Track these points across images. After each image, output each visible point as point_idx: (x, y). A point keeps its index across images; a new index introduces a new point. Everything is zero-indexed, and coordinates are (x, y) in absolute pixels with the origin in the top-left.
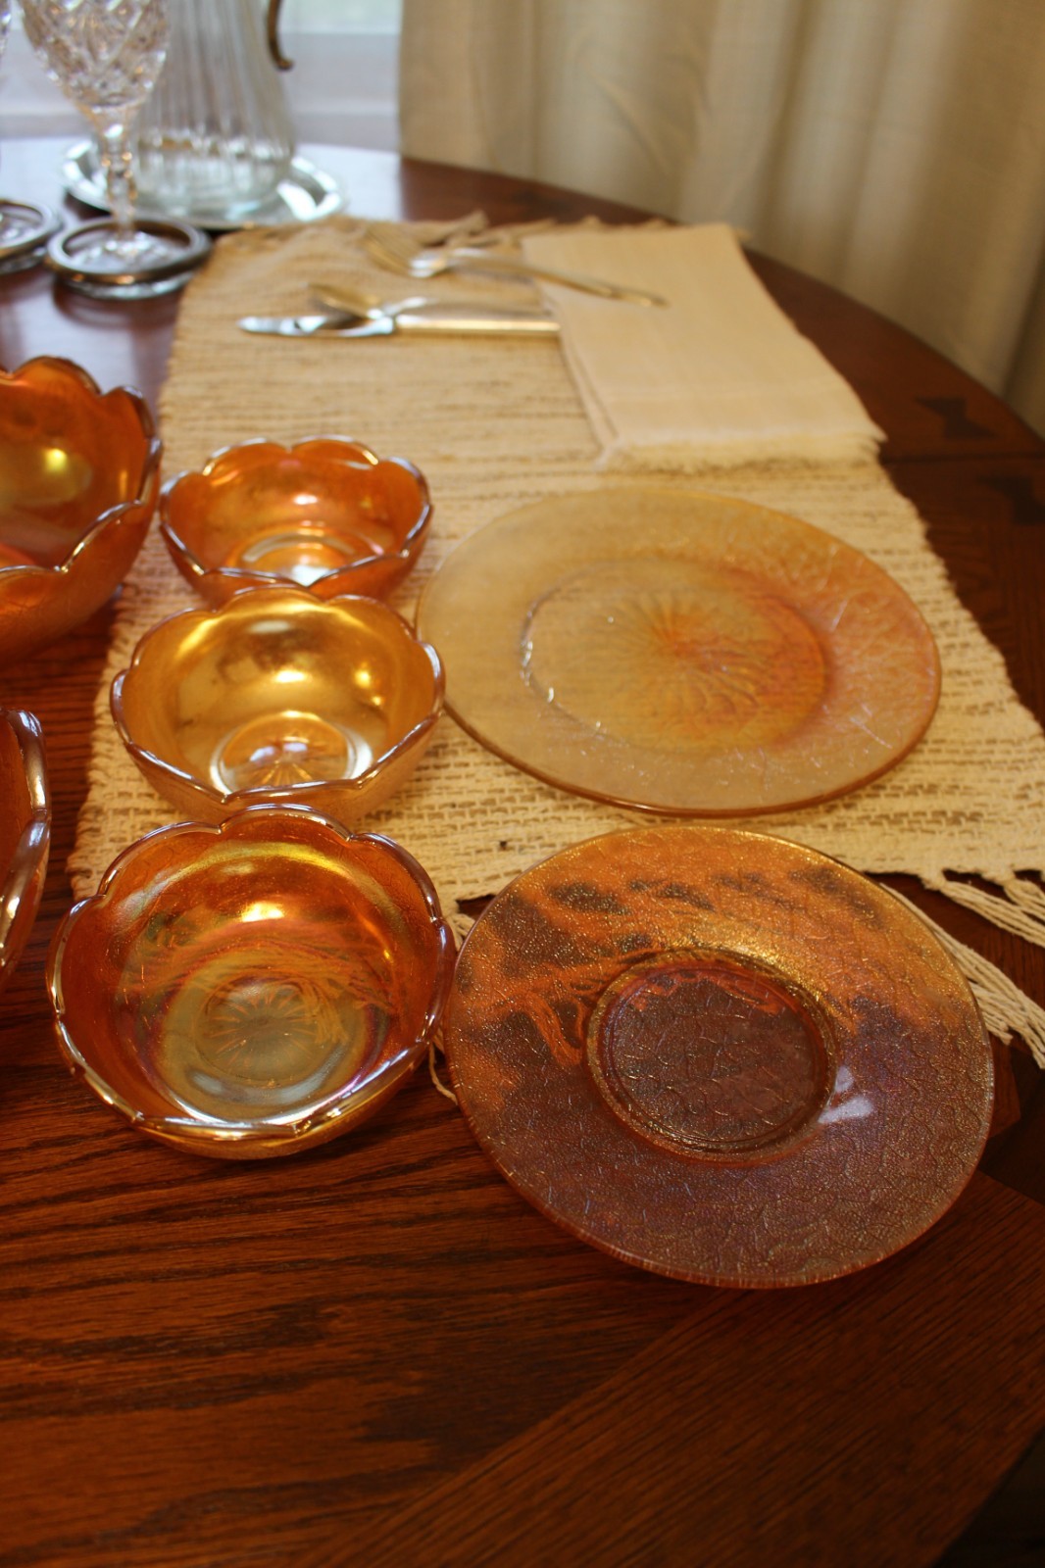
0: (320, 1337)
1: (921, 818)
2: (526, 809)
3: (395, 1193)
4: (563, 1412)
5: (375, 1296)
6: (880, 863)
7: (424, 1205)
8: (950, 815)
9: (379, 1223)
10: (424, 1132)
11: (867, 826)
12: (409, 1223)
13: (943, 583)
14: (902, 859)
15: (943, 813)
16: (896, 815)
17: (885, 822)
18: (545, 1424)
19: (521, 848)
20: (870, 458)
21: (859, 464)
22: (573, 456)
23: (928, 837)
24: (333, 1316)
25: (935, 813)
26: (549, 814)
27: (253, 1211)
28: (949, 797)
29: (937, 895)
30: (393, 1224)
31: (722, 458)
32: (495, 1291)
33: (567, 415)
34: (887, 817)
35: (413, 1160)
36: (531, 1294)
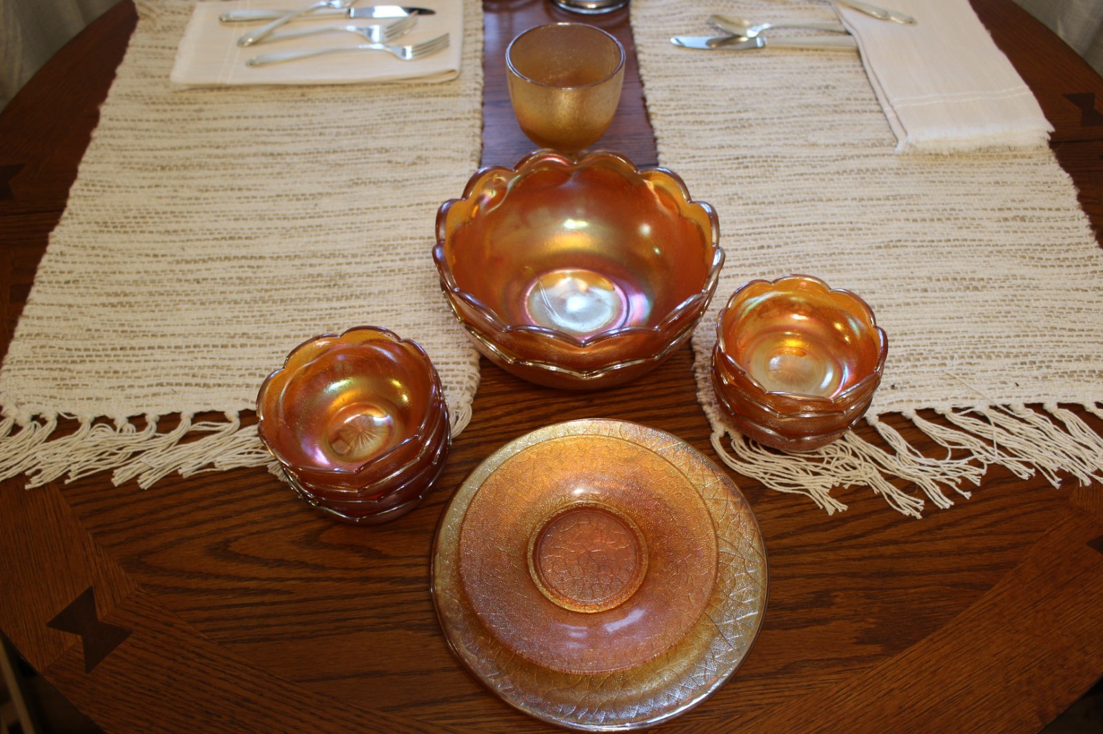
0: (833, 604)
1: (1083, 374)
2: (898, 367)
3: (852, 547)
4: (930, 637)
5: (852, 589)
6: (1065, 399)
7: (865, 552)
8: (1097, 372)
9: (848, 559)
10: (861, 521)
11: (1057, 378)
12: (860, 559)
13: (1089, 231)
14: (1075, 396)
15: (1094, 371)
16: (1071, 372)
17: (1066, 376)
18: (923, 641)
19: (902, 388)
20: (1046, 145)
21: (1040, 147)
22: (880, 143)
23: (1087, 384)
24: (836, 596)
25: (1090, 371)
26: (910, 370)
27: (796, 553)
28: (1096, 362)
29: (1092, 415)
30: (854, 560)
31: (963, 146)
32: (899, 589)
33: (871, 111)
34: (1066, 373)
35: (857, 533)
36: (913, 591)
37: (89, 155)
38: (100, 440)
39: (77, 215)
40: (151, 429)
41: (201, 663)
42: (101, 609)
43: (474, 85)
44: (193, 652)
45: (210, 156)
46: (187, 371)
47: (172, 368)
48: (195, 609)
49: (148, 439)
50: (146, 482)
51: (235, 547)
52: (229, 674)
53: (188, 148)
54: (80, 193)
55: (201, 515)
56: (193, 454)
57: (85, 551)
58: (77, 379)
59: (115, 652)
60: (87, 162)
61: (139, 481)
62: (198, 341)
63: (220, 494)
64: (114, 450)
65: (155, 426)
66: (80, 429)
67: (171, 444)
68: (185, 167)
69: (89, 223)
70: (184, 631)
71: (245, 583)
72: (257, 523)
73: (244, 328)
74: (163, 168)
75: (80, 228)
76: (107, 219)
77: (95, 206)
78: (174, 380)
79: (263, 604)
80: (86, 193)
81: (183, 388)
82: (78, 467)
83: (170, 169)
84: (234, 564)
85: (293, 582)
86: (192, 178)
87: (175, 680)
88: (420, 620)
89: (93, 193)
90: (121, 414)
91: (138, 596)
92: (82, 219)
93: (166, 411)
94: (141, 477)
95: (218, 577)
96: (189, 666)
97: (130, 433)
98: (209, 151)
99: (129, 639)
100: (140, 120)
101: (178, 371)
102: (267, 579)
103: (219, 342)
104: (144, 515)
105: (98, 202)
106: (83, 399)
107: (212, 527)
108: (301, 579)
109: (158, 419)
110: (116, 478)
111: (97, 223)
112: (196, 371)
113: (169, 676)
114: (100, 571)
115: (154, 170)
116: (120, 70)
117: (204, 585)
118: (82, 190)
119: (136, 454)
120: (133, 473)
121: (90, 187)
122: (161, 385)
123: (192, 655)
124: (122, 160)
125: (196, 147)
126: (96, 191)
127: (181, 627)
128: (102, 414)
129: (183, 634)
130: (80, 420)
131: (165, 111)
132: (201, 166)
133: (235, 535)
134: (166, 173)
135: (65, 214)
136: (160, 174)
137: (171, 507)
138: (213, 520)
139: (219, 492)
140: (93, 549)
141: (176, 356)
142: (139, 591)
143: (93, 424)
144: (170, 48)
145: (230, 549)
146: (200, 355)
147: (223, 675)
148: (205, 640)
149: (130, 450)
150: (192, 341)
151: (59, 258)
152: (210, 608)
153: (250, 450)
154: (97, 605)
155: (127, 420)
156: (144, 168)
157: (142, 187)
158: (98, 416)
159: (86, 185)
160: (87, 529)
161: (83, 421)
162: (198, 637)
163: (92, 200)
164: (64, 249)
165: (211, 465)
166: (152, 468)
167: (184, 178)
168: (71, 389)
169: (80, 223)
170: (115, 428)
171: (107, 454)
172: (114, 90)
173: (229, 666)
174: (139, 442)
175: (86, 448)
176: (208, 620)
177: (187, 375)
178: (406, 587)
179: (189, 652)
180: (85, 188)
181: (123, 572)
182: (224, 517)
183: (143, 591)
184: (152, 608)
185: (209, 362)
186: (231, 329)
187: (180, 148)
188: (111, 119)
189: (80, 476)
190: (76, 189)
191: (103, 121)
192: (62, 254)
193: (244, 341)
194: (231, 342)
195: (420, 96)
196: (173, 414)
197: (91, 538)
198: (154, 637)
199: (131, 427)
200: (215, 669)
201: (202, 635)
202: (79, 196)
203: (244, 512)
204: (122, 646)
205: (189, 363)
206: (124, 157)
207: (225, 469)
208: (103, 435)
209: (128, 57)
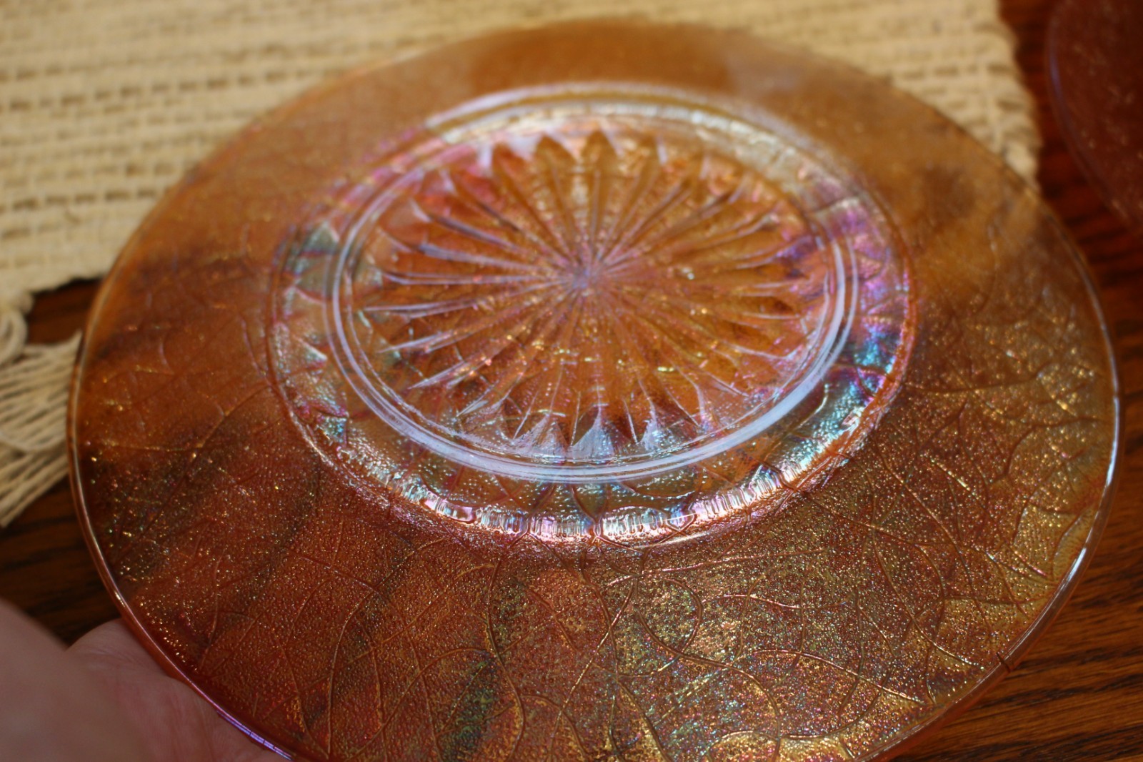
46: (107, 159)
47: (58, 156)
62: (134, 76)
73: (267, 34)
78: (69, 189)
81: (100, 207)
93: (50, 277)
101: (81, 162)
103: (198, 73)
109: (28, 303)
112: (136, 156)
122: (30, 204)
141: (69, 124)
146: (144, 114)
150: (114, 79)
177: (110, 170)
185: (171, 130)
186: (234, 37)
193: (271, 64)
194: (234, 71)
205: (112, 138)
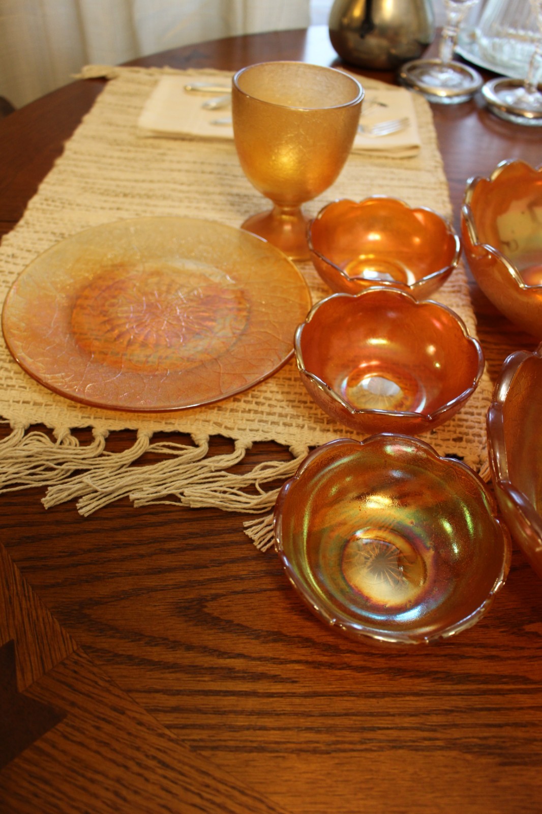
37: (51, 177)
38: (36, 450)
39: (34, 225)
40: (99, 446)
41: (165, 777)
42: (23, 676)
43: (433, 164)
44: (154, 758)
45: (174, 190)
48: (157, 691)
49: (95, 457)
50: (86, 508)
51: (212, 608)
52: (208, 800)
53: (151, 181)
54: (38, 206)
55: (166, 561)
56: (148, 479)
57: (9, 589)
58: (14, 380)
59: (38, 743)
60: (48, 183)
61: (78, 505)
63: (192, 535)
64: (52, 465)
65: (103, 442)
66: (12, 435)
67: (122, 466)
68: (148, 197)
69: (45, 233)
70: (141, 724)
71: (228, 661)
72: (242, 579)
74: (125, 195)
75: (36, 236)
76: (64, 231)
77: (53, 219)
79: (254, 694)
80: (44, 207)
82: (4, 479)
83: (133, 197)
84: (212, 631)
85: (297, 667)
86: (155, 206)
87: (125, 800)
88: (480, 738)
89: (51, 208)
90: (62, 424)
91: (76, 663)
92: (38, 228)
93: (118, 427)
94: (81, 500)
95: (190, 648)
96: (147, 780)
97: (73, 447)
98: (172, 186)
99: (61, 727)
100: (104, 156)
102: (260, 659)
104: (90, 551)
105: (56, 215)
106: (18, 402)
107: (180, 577)
108: (307, 662)
110: (47, 498)
111: (54, 233)
113: (116, 794)
114: (26, 620)
115: (116, 195)
116: (87, 118)
117: (170, 657)
118: (42, 204)
119: (77, 472)
120: (69, 495)
121: (50, 202)
123: (151, 763)
124: (83, 185)
125: (159, 181)
126: (55, 206)
127: (138, 716)
128: (39, 421)
129: (139, 727)
130: (12, 425)
131: (129, 151)
132: (164, 198)
133: (213, 592)
134: (128, 200)
135: (22, 222)
136: (121, 199)
137: (127, 545)
138: (182, 568)
139: (191, 533)
140: (19, 588)
142: (78, 655)
143: (27, 432)
144: (135, 108)
145: (206, 610)
147: (197, 800)
148: (171, 740)
149: (73, 467)
151: (10, 259)
152: (178, 693)
153: (224, 489)
154: (18, 668)
155: (68, 432)
156: (105, 193)
157: (102, 208)
158: (34, 423)
159: (46, 200)
160: (14, 561)
161: (16, 426)
162: (162, 735)
163: (51, 214)
164: (17, 252)
165: (171, 497)
166: (96, 491)
167: (147, 205)
168: (6, 390)
169: (36, 232)
170: (54, 440)
171: (42, 468)
172: (80, 131)
173: (208, 786)
174: (83, 459)
175: (17, 458)
176: (175, 710)
178: (456, 687)
179: (147, 756)
180: (45, 203)
181: (57, 626)
182: (198, 567)
183: (85, 655)
184: (96, 683)
187: (143, 181)
188: (75, 153)
189: (5, 490)
190: (34, 202)
191: (67, 153)
192: (13, 256)
195: (384, 166)
196: (127, 431)
197: (17, 573)
198: (98, 728)
199: (74, 440)
200: (187, 789)
201: (167, 732)
202: (37, 209)
203: (224, 563)
204: (49, 735)
206: (86, 183)
207: (194, 505)
208: (38, 445)
209: (96, 110)
